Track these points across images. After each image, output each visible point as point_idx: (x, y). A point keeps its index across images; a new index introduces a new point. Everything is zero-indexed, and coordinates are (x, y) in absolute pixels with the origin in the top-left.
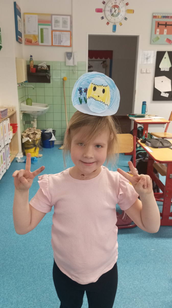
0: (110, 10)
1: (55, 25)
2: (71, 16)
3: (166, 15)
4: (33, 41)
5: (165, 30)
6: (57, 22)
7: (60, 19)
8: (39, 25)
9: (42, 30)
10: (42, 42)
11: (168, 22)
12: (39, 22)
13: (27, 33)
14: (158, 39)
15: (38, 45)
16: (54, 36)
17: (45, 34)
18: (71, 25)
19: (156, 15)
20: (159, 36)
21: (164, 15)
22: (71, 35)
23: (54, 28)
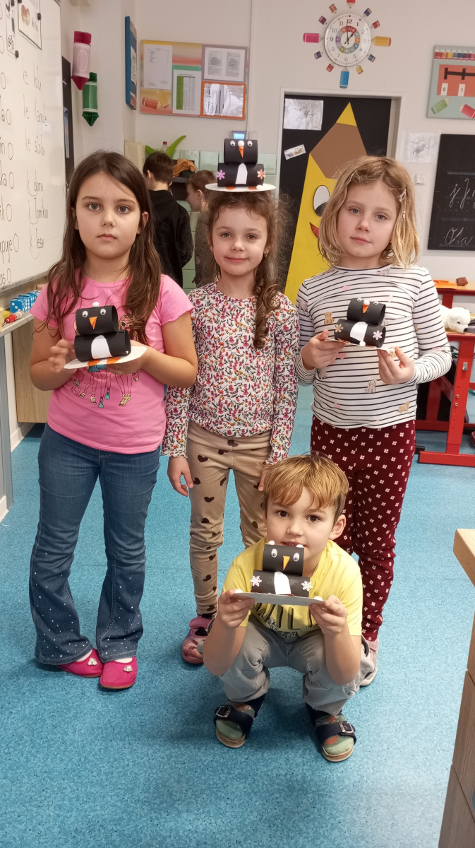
0: (337, 37)
1: (209, 68)
2: (247, 49)
3: (465, 52)
4: (159, 105)
5: (462, 87)
6: (215, 61)
7: (223, 55)
8: (174, 68)
9: (180, 79)
10: (179, 106)
11: (468, 66)
12: (174, 61)
13: (146, 86)
14: (446, 105)
15: (170, 113)
16: (206, 94)
17: (185, 89)
18: (247, 70)
19: (443, 51)
20: (447, 100)
21: (460, 52)
22: (245, 92)
23: (207, 76)
